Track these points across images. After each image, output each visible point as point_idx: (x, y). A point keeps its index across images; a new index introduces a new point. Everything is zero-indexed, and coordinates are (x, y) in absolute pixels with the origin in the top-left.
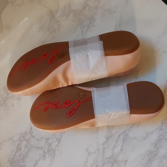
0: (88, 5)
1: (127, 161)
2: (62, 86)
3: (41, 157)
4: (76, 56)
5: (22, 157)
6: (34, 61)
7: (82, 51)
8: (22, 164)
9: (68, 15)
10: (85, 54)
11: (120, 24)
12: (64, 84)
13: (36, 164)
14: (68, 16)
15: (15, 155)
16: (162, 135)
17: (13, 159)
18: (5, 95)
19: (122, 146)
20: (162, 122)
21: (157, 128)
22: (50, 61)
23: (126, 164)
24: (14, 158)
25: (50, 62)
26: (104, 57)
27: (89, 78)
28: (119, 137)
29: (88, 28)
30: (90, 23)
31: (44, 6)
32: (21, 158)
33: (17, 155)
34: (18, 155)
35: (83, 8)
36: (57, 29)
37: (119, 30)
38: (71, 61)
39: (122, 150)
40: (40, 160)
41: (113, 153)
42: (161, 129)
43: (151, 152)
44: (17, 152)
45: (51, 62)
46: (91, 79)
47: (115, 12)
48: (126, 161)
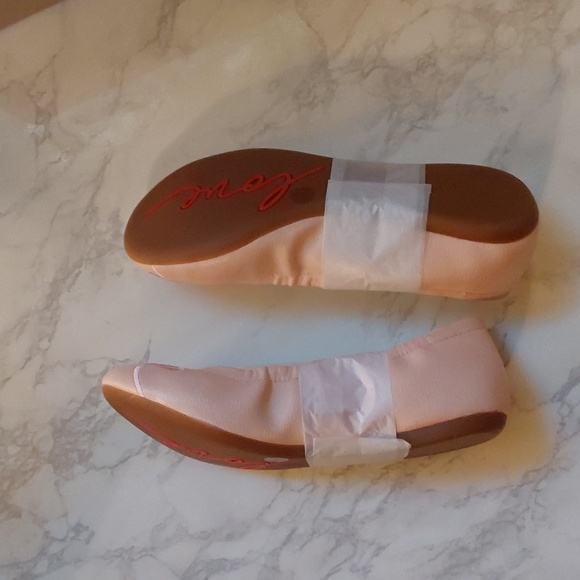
0: (435, 64)
1: (384, 548)
2: (280, 281)
3: (145, 444)
4: (345, 207)
5: (92, 425)
6: (219, 188)
7: (365, 200)
8: (85, 447)
9: (366, 71)
10: (371, 209)
11: (506, 151)
12: (287, 278)
13: (124, 461)
14: (365, 76)
15: (76, 414)
16: (513, 513)
17: (65, 422)
18: (108, 237)
19: (385, 502)
20: (526, 475)
21: (505, 487)
22: (267, 202)
23: (377, 555)
24: (69, 420)
25: (265, 205)
26: (422, 233)
27: (362, 281)
28: (384, 471)
29: (411, 130)
30: (422, 118)
31: (309, 25)
32: (89, 429)
33: (81, 418)
34: (83, 414)
35: (417, 70)
36: (322, 102)
37: (498, 168)
38: (325, 217)
39: (379, 511)
40: (138, 453)
41: (353, 510)
42: (515, 494)
43: (463, 549)
44: (83, 407)
45: (267, 206)
46: (369, 285)
47: (506, 110)
48: (381, 548)
